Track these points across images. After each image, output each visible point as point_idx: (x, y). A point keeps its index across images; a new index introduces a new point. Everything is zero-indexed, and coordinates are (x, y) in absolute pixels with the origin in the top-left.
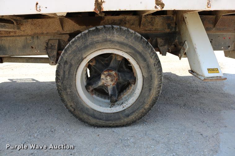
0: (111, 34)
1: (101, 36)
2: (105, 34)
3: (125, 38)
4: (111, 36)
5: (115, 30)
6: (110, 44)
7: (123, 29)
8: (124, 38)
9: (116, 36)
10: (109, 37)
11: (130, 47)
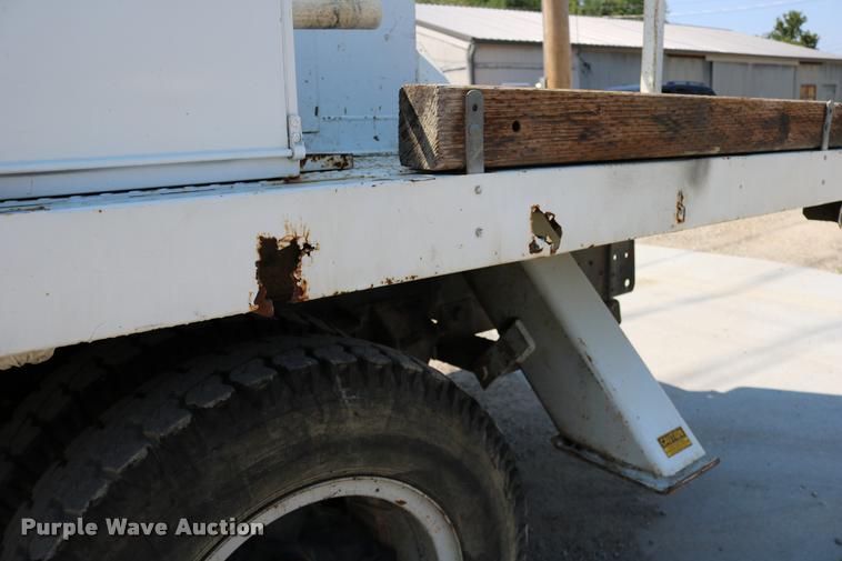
0: (326, 408)
1: (275, 435)
2: (297, 415)
3: (393, 409)
4: (327, 417)
5: (338, 379)
6: (322, 463)
7: (375, 364)
8: (388, 412)
9: (351, 413)
10: (317, 431)
11: (419, 448)
